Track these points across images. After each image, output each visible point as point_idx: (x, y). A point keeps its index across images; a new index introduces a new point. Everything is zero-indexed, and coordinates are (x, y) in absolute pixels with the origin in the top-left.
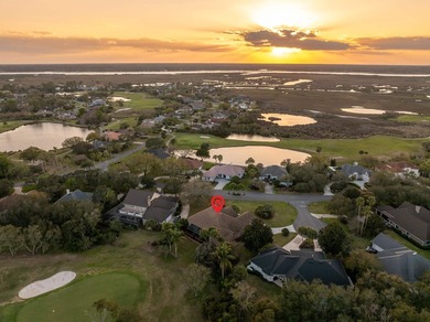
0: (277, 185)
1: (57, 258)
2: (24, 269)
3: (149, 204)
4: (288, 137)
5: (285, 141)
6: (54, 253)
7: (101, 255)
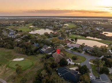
0: (86, 52)
1: (24, 55)
2: (18, 56)
3: (47, 49)
4: (105, 39)
5: (103, 40)
6: (24, 54)
7: (31, 57)
